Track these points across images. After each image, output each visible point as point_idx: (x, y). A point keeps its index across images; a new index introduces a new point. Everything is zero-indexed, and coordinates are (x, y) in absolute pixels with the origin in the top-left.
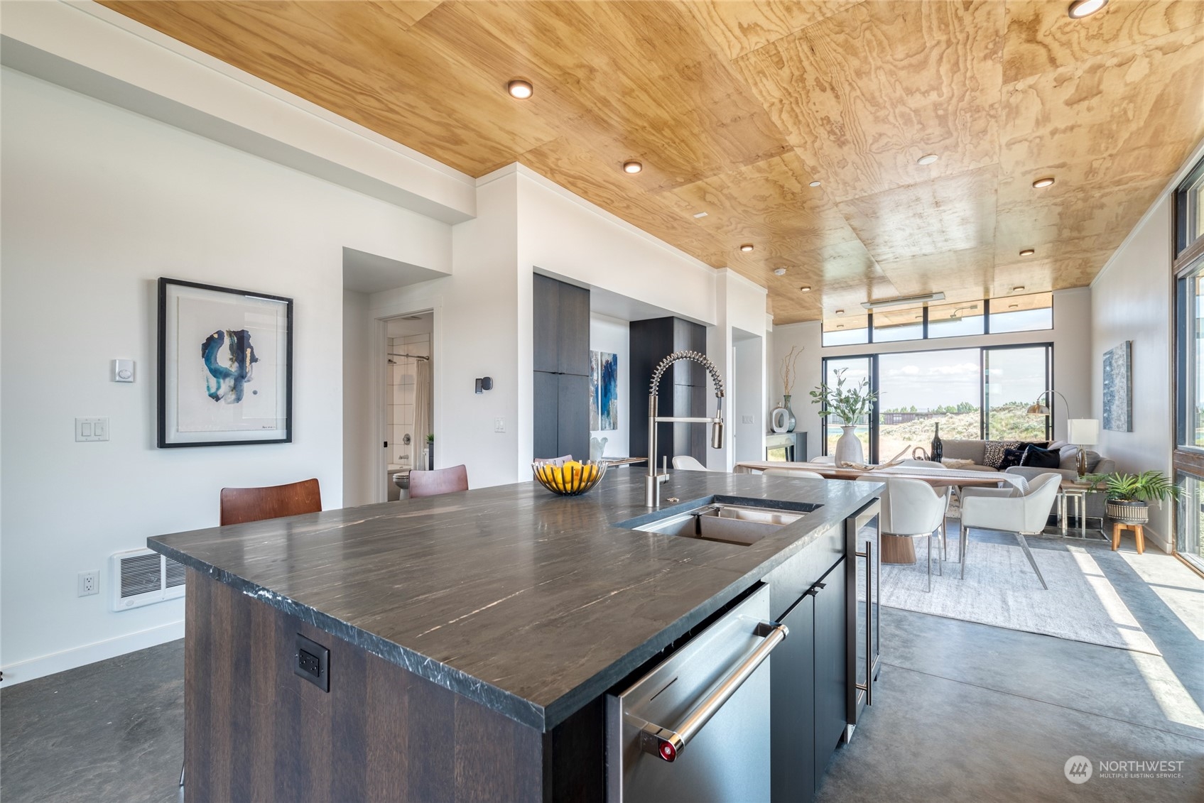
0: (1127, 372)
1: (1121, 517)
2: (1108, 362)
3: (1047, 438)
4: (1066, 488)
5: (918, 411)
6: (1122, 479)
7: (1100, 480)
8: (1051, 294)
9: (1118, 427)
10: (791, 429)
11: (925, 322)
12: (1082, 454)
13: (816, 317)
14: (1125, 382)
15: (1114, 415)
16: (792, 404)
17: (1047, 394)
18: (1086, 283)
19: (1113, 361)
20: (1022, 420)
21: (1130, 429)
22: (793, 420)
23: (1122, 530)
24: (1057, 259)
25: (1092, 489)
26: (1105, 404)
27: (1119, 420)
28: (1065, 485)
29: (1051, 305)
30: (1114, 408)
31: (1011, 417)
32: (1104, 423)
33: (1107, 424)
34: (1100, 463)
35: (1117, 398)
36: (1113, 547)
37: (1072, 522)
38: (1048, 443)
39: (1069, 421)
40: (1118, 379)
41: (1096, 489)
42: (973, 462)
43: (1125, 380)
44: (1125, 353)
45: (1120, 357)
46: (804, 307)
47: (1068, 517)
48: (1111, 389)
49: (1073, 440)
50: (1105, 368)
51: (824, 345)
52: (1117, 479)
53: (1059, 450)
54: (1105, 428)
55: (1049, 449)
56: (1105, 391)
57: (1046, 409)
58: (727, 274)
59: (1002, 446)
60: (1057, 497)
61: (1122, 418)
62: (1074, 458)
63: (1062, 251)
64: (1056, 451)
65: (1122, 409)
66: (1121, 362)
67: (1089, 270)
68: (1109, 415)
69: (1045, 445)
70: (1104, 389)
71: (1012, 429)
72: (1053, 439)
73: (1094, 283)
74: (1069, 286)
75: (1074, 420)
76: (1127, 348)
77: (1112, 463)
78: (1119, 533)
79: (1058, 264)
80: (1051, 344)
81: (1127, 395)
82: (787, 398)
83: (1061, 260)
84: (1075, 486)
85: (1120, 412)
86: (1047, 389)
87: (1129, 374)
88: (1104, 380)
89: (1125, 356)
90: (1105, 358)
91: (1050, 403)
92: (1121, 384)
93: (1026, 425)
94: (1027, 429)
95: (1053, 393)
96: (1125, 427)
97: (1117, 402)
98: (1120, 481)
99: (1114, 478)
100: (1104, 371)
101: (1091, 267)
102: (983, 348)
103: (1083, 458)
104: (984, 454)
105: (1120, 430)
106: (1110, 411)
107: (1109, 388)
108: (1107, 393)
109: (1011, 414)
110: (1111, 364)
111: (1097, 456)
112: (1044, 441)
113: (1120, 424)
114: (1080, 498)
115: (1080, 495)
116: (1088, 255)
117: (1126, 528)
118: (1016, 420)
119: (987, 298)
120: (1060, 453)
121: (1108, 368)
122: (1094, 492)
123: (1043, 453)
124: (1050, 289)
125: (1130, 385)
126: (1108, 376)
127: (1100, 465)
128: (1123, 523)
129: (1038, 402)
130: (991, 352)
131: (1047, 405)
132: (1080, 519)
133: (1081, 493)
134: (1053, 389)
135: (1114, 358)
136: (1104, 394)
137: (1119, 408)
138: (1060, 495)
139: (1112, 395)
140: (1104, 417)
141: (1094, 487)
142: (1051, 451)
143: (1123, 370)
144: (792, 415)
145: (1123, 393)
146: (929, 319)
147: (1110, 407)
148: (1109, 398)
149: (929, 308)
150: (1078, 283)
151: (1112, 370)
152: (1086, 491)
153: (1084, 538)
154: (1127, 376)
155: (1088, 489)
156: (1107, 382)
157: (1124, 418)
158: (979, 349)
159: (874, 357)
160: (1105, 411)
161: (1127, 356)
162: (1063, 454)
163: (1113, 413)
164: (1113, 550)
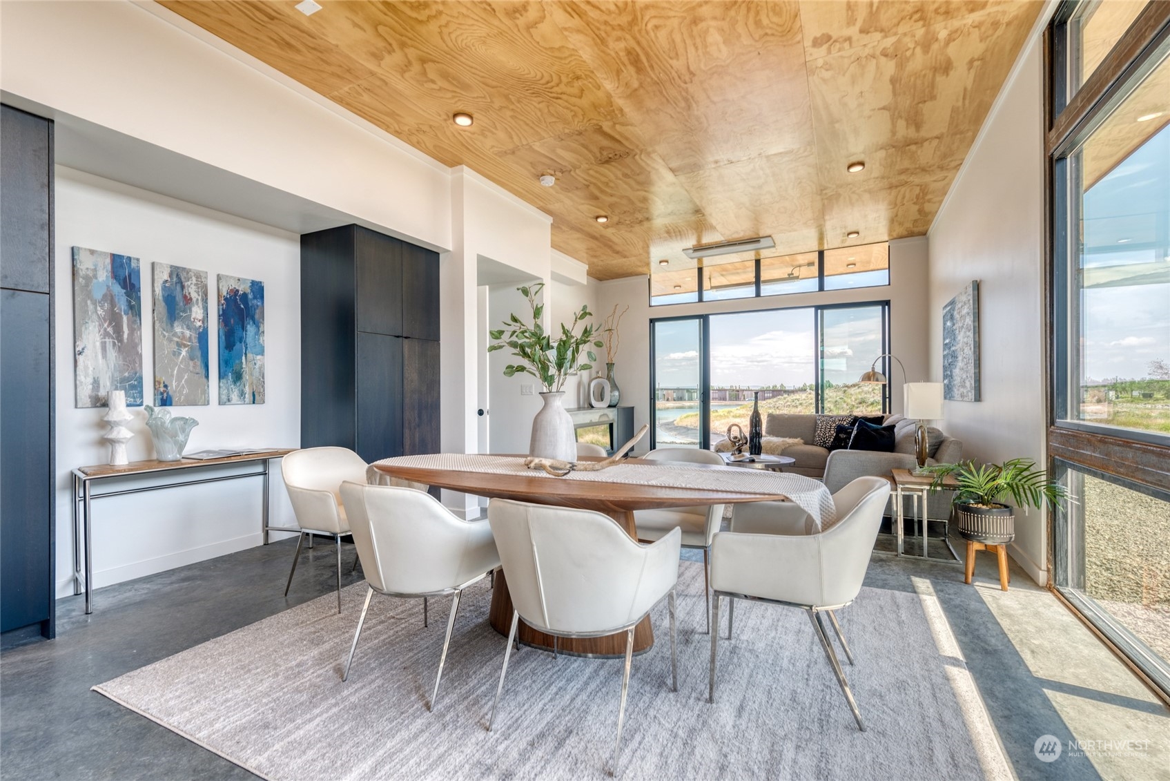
0: (974, 322)
1: (978, 532)
2: (950, 316)
3: (884, 411)
4: (903, 483)
5: (787, 389)
6: (978, 472)
7: (948, 472)
8: (887, 244)
9: (962, 396)
10: (614, 402)
11: (758, 282)
12: (922, 433)
13: (640, 270)
14: (972, 336)
15: (957, 380)
16: (615, 373)
17: (884, 358)
18: (921, 229)
19: (955, 313)
20: (868, 396)
21: (978, 398)
22: (617, 393)
23: (977, 551)
24: (893, 184)
25: (936, 485)
26: (945, 368)
27: (964, 386)
28: (901, 480)
29: (887, 266)
30: (956, 371)
31: (859, 392)
32: (945, 392)
33: (948, 393)
34: (945, 444)
35: (960, 358)
36: (966, 575)
37: (909, 526)
38: (883, 417)
39: (905, 386)
40: (962, 334)
41: (941, 485)
42: (802, 441)
43: (971, 334)
44: (971, 298)
45: (965, 303)
46: (617, 252)
47: (904, 520)
48: (953, 348)
49: (911, 414)
50: (945, 324)
51: (653, 304)
52: (971, 473)
53: (894, 426)
54: (945, 398)
55: (884, 425)
56: (945, 353)
57: (883, 377)
58: (465, 175)
59: (834, 422)
60: (891, 496)
61: (968, 384)
62: (912, 437)
63: (897, 167)
64: (892, 428)
65: (967, 372)
66: (965, 311)
67: (928, 207)
68: (950, 382)
69: (879, 420)
70: (944, 350)
71: (860, 403)
72: (890, 413)
73: (931, 231)
74: (905, 233)
75: (911, 384)
76: (973, 290)
77: (959, 444)
78: (974, 554)
79: (894, 192)
80: (887, 303)
81: (975, 352)
82: (610, 366)
83: (897, 187)
84: (913, 479)
85: (964, 376)
86: (884, 352)
87: (977, 324)
88: (944, 339)
89: (971, 302)
90: (945, 311)
91: (887, 370)
92: (965, 340)
93: (872, 400)
94: (872, 404)
95: (890, 358)
96: (972, 395)
97: (960, 364)
98: (976, 475)
99: (966, 471)
100: (944, 328)
101: (929, 201)
102: (818, 308)
103: (923, 438)
104: (815, 431)
105: (965, 399)
106: (951, 376)
107: (950, 348)
108: (948, 354)
109: (860, 390)
110: (952, 318)
111: (939, 434)
112: (880, 414)
113: (965, 391)
114: (920, 498)
115: (920, 494)
116: (927, 179)
117: (983, 548)
118: (863, 395)
119: (821, 249)
120: (896, 430)
121: (949, 324)
122: (939, 488)
123: (876, 430)
124: (887, 239)
125: (977, 339)
126: (950, 333)
127: (943, 447)
128: (979, 542)
129: (873, 368)
130: (826, 312)
131: (884, 373)
132: (920, 522)
133: (922, 490)
134: (890, 353)
135: (956, 308)
136: (944, 357)
137: (963, 372)
138: (894, 493)
139: (954, 356)
140: (945, 385)
141: (939, 482)
142: (885, 429)
143: (969, 321)
144: (615, 387)
145: (969, 352)
146: (762, 279)
147: (951, 372)
148: (950, 361)
149: (762, 261)
150: (916, 230)
151: (954, 325)
152: (928, 487)
153: (926, 557)
154: (974, 327)
155: (931, 485)
156: (947, 341)
157: (970, 383)
158: (813, 309)
159: (704, 318)
160: (945, 377)
161: (974, 300)
162: (899, 432)
163: (955, 378)
164: (966, 582)
